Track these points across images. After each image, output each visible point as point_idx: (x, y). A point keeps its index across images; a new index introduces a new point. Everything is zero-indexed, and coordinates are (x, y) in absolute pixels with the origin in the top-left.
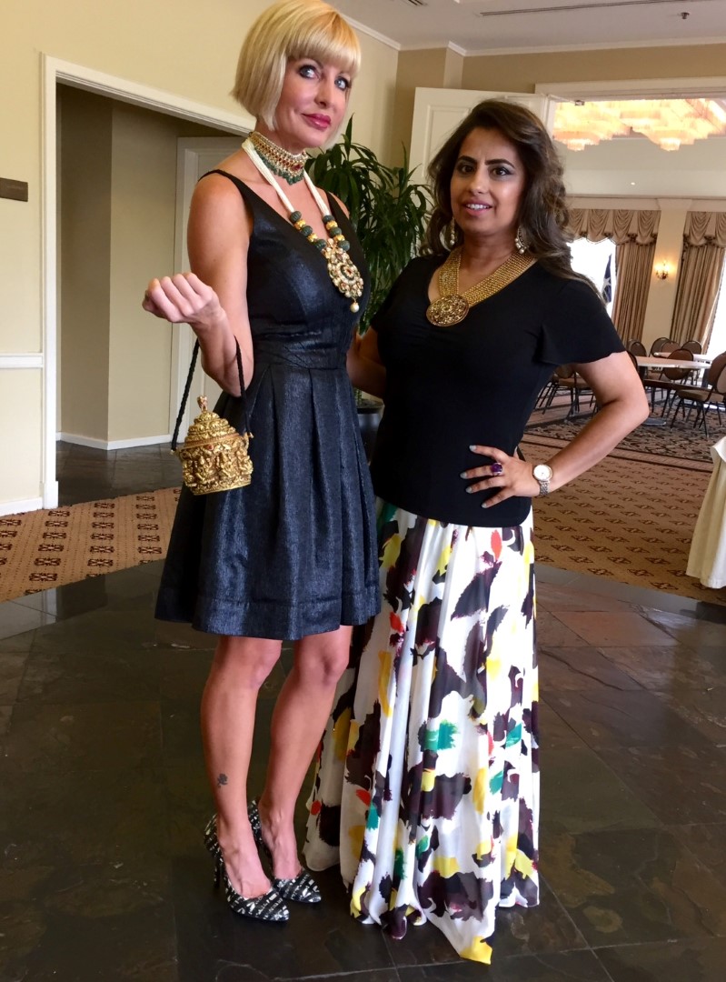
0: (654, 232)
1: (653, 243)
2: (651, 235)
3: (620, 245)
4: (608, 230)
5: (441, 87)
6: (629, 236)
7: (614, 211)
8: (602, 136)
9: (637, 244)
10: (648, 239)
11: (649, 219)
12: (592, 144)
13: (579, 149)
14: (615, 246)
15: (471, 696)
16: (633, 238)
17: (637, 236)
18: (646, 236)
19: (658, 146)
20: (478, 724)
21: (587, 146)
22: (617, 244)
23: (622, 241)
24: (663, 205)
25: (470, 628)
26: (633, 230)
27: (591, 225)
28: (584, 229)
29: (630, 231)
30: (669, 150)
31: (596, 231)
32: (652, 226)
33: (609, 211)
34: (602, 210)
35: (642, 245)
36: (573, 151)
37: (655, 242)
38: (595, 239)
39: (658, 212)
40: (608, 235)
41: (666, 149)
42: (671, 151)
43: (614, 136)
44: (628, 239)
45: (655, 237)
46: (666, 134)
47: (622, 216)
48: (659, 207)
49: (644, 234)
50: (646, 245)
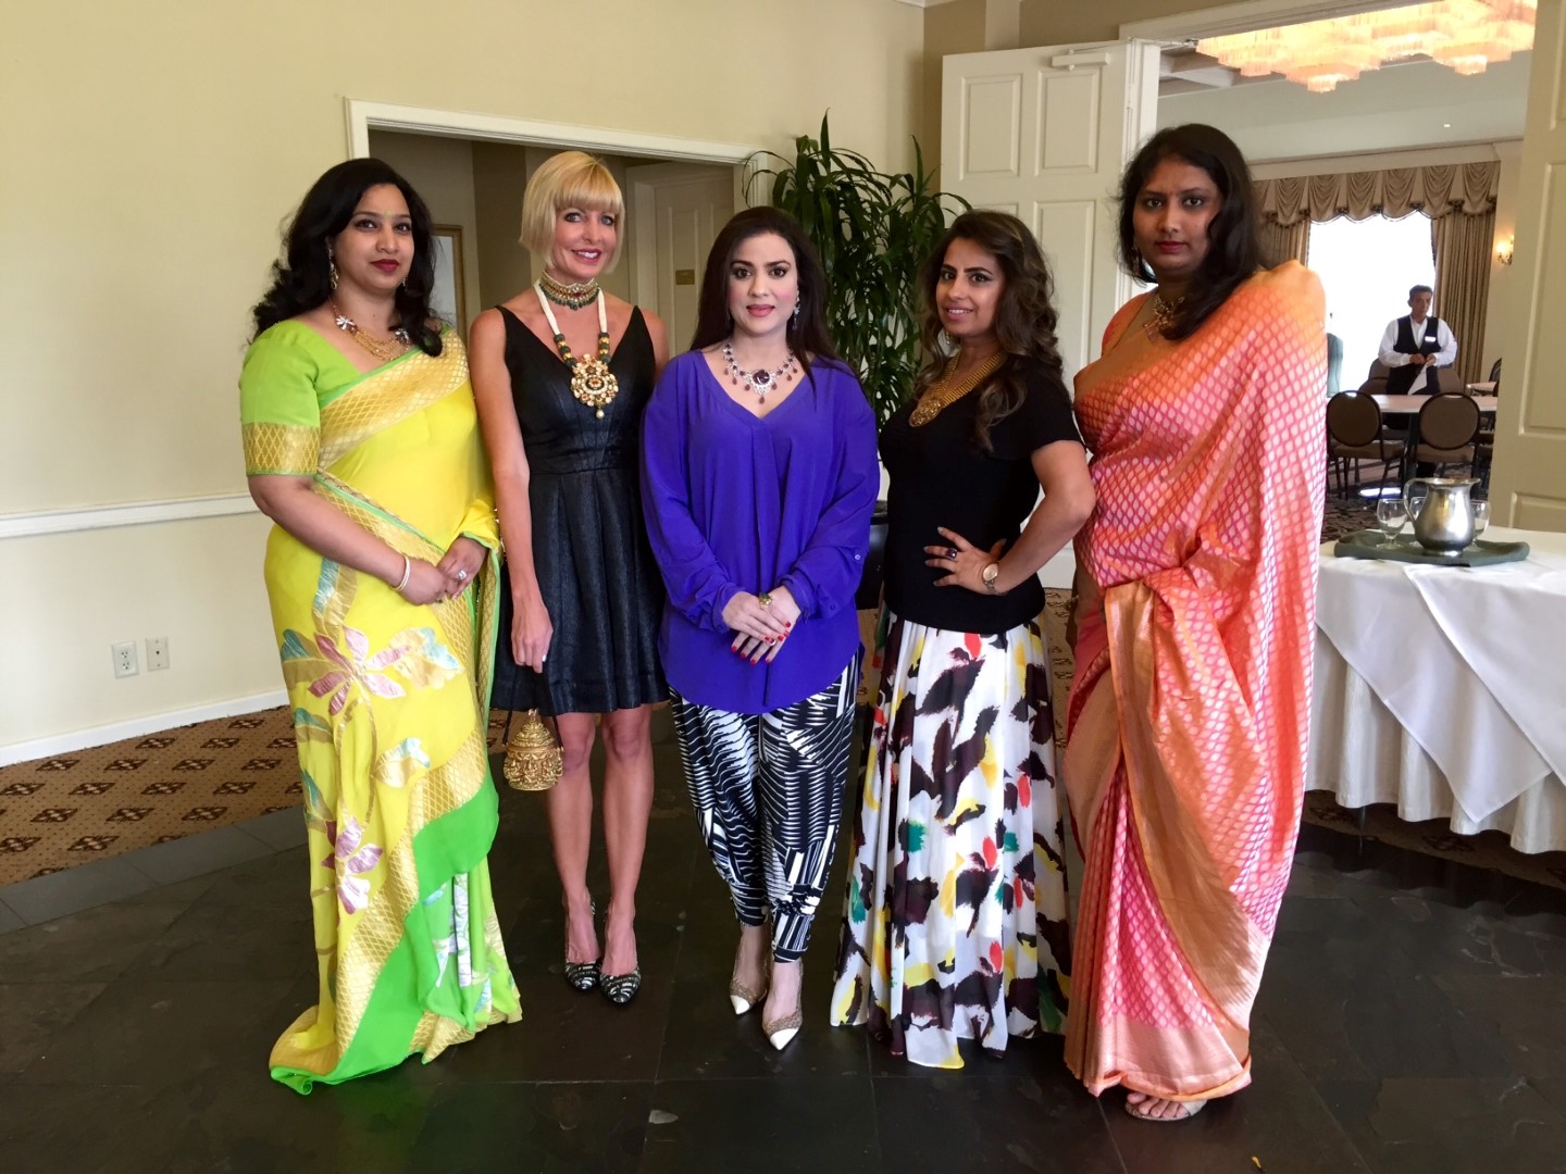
0: (1492, 193)
1: (1491, 211)
2: (1487, 199)
3: (1438, 220)
4: (1417, 197)
5: (982, 49)
6: (1450, 203)
7: (1424, 169)
8: (1364, 66)
9: (1466, 214)
10: (1482, 207)
11: (1482, 176)
12: (1347, 78)
13: (1327, 90)
14: (1429, 221)
15: (939, 796)
16: (1457, 207)
17: (1463, 202)
18: (1480, 201)
19: (1450, 70)
20: (946, 824)
21: (1339, 84)
22: (1433, 219)
23: (1441, 211)
24: (1502, 152)
25: (939, 726)
26: (1457, 193)
27: (1388, 193)
28: (1377, 201)
29: (1453, 196)
30: (1469, 73)
31: (1398, 202)
32: (1487, 185)
33: (1415, 169)
34: (1405, 170)
35: (1473, 216)
36: (1319, 93)
37: (1494, 209)
38: (1397, 213)
39: (1498, 162)
40: (1418, 207)
41: (1464, 73)
42: (1473, 75)
43: (1383, 63)
44: (1449, 208)
45: (1493, 201)
46: (1460, 51)
47: (1437, 176)
48: (1497, 156)
49: (1475, 199)
50: (1480, 215)
